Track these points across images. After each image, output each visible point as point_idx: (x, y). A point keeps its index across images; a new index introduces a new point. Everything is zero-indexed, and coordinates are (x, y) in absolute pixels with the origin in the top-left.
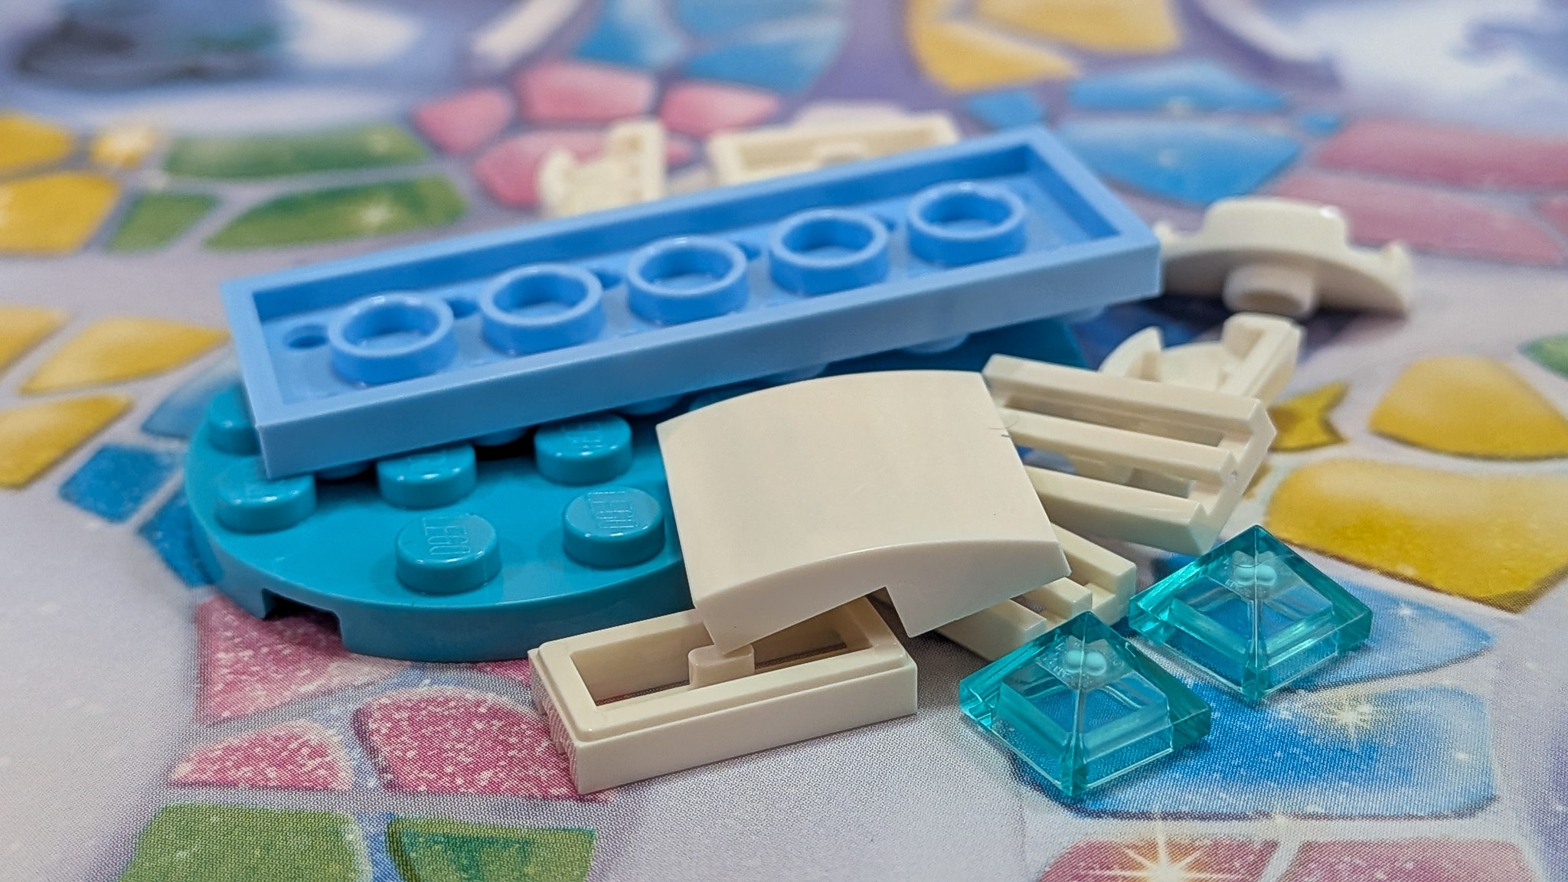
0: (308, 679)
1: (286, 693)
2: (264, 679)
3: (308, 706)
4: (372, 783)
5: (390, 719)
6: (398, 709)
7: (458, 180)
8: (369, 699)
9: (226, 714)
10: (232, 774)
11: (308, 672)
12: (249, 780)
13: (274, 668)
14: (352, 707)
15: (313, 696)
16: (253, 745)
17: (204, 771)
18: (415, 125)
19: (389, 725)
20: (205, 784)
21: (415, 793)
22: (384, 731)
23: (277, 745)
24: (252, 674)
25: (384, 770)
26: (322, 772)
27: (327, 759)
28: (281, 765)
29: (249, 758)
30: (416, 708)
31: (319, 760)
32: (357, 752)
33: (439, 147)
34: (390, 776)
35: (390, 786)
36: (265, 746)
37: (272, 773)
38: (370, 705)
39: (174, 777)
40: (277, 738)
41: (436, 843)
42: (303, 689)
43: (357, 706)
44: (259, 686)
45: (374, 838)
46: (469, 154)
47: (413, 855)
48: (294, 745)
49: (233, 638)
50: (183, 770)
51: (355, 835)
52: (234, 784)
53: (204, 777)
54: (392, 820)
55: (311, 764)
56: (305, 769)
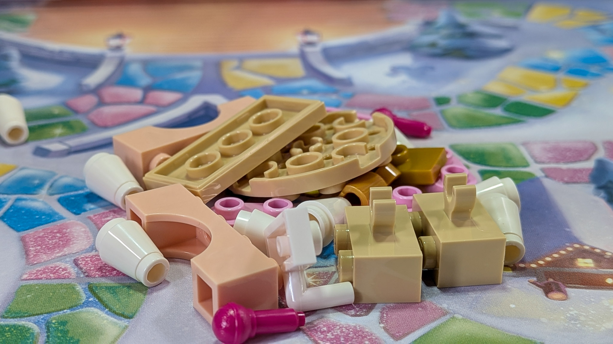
0: (58, 253)
1: (53, 256)
2: (45, 253)
3: (60, 259)
4: (82, 276)
5: (84, 260)
6: (87, 258)
7: (84, 121)
8: (78, 256)
9: (35, 262)
10: (40, 276)
11: (58, 251)
12: (45, 277)
13: (47, 250)
14: (73, 258)
15: (60, 256)
16: (45, 269)
17: (31, 276)
18: (67, 105)
19: (85, 262)
20: (32, 279)
21: (94, 277)
22: (83, 263)
23: (52, 269)
24: (41, 252)
25: (85, 273)
26: (66, 274)
27: (68, 271)
28: (54, 273)
29: (44, 272)
30: (92, 257)
31: (65, 272)
32: (76, 269)
33: (76, 112)
34: (87, 274)
35: (87, 276)
36: (48, 269)
37: (52, 275)
38: (78, 258)
39: (23, 278)
40: (52, 267)
41: (103, 288)
42: (57, 255)
43: (74, 258)
44: (44, 255)
45: (85, 288)
46: (86, 113)
47: (97, 291)
48: (57, 268)
49: (34, 244)
50: (25, 276)
51: (79, 288)
52: (41, 279)
53: (32, 278)
54: (89, 284)
55: (63, 273)
56: (62, 274)
